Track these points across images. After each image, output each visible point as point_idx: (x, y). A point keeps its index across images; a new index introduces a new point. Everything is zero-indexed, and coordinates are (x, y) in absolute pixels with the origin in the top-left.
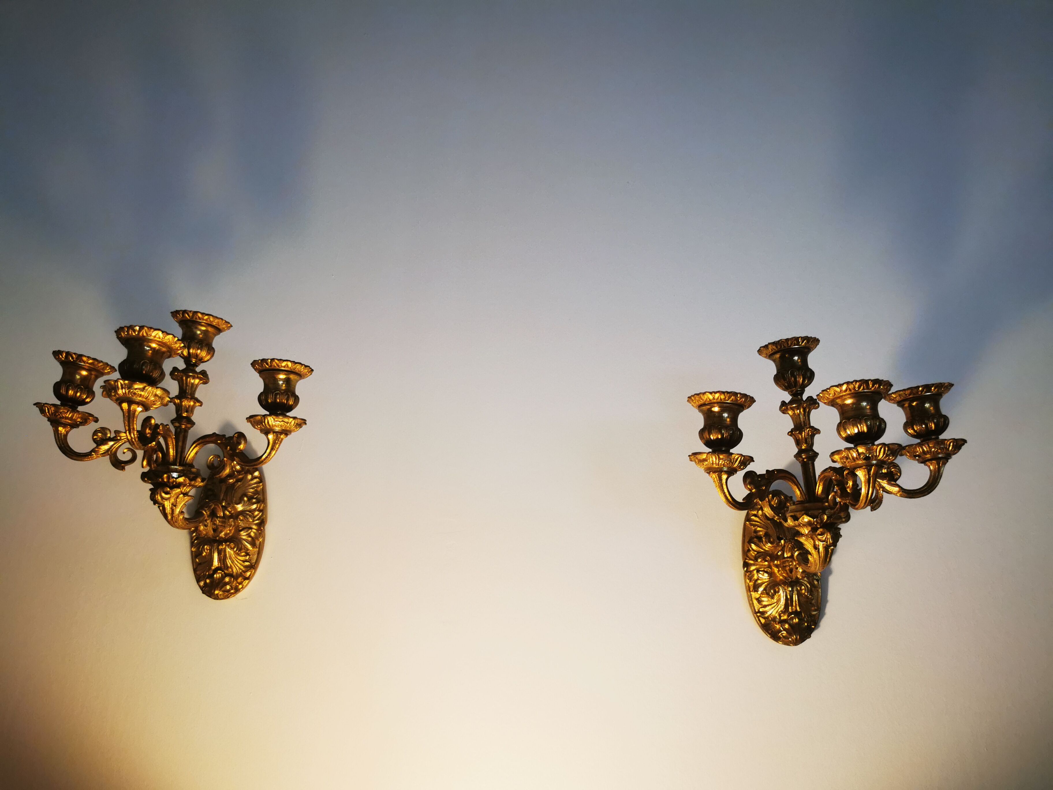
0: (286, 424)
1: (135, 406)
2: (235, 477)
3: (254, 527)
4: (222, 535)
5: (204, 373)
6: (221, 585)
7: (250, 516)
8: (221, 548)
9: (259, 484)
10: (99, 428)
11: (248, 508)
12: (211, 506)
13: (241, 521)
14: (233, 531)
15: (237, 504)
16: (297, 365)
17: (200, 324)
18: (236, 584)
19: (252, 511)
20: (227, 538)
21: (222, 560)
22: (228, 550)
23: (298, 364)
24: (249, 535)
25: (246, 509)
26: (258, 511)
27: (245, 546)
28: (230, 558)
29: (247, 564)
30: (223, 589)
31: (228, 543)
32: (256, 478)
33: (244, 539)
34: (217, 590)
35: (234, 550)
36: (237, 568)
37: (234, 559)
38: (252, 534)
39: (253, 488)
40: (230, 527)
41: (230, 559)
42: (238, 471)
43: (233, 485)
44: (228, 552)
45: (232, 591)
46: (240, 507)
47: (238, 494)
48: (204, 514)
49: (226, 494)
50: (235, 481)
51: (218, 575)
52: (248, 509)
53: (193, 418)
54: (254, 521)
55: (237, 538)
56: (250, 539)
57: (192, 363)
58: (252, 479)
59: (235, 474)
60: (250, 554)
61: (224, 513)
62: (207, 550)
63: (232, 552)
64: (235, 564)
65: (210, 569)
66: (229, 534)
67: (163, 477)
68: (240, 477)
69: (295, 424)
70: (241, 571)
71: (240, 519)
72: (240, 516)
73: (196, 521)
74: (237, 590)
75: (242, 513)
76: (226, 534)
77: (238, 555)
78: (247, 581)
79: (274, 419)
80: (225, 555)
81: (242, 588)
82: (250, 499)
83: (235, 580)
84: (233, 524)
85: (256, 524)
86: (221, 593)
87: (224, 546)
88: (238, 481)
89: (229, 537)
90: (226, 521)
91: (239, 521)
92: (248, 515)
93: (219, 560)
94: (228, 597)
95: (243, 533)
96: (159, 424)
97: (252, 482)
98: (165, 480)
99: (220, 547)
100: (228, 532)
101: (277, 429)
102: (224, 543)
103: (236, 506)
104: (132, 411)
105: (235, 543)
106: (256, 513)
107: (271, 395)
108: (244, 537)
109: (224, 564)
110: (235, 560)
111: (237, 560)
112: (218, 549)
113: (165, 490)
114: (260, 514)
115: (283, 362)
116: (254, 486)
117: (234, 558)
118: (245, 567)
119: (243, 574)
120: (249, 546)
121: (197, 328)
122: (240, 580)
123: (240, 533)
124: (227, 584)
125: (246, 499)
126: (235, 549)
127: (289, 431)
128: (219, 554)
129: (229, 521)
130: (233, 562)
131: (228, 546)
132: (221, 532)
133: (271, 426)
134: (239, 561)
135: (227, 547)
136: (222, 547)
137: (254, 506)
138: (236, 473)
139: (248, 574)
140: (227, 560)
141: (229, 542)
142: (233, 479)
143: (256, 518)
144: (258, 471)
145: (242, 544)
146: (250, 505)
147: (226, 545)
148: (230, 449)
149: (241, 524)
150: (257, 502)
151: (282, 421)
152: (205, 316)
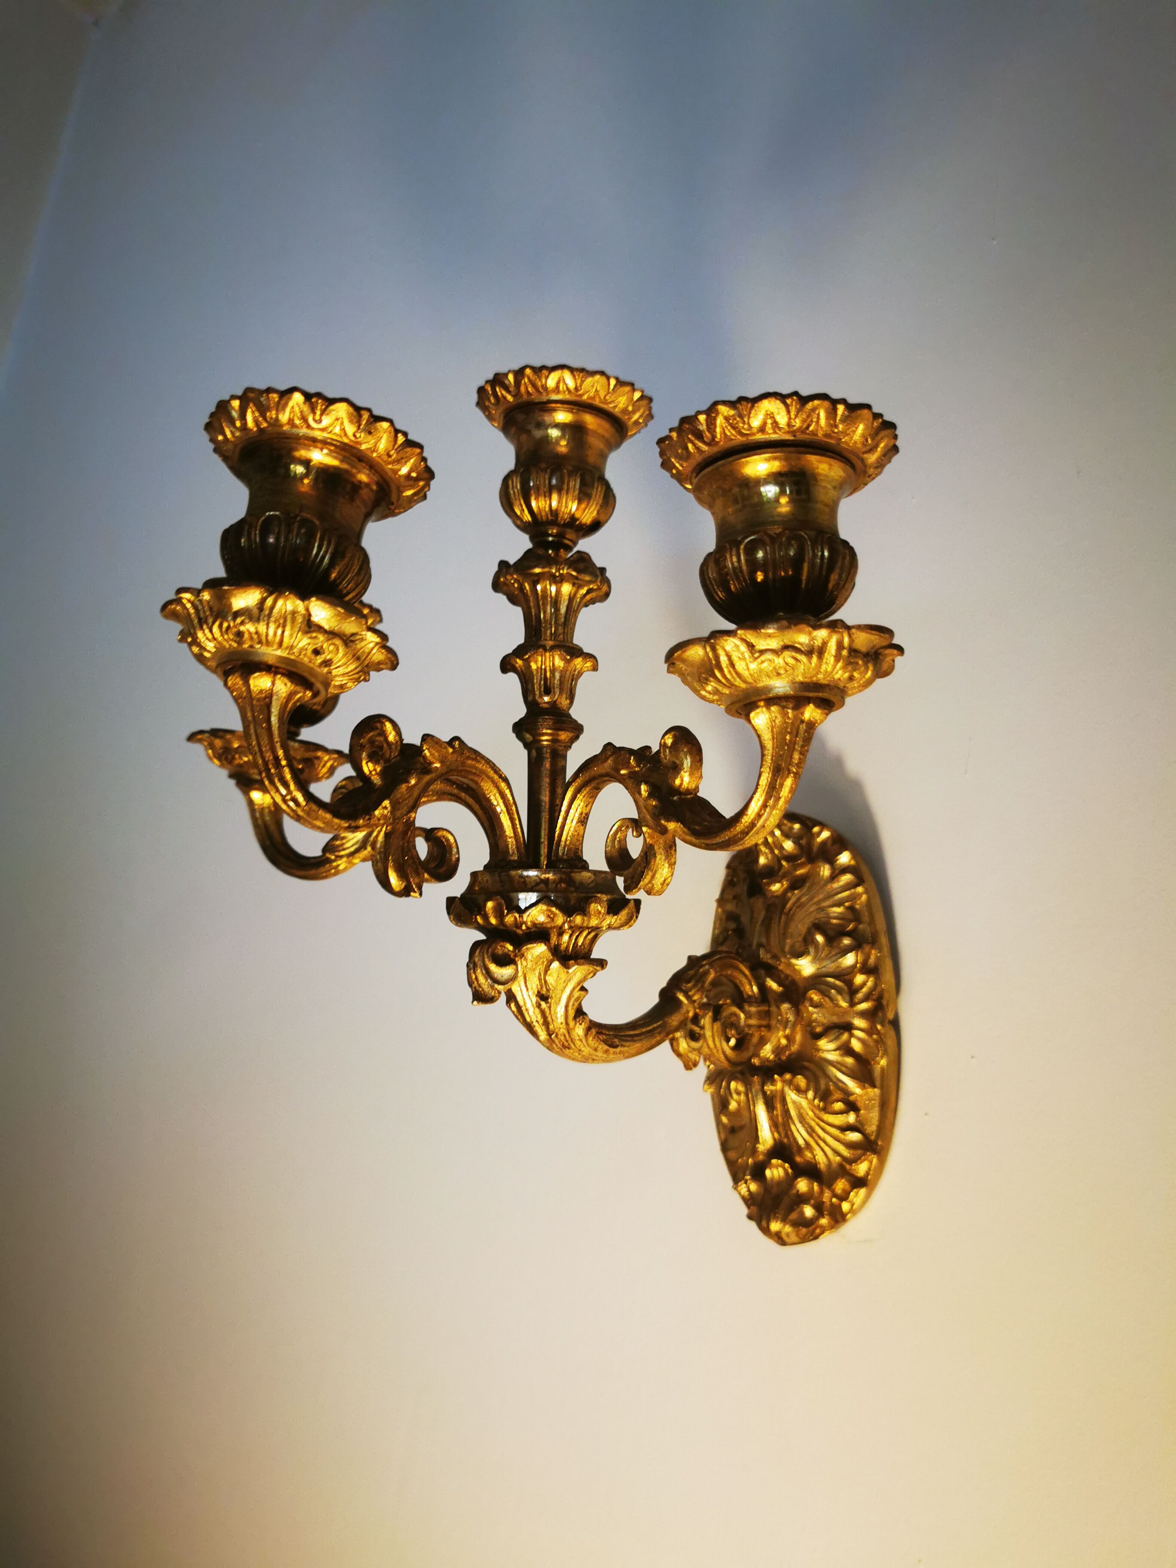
0: (803, 658)
1: (262, 680)
2: (784, 876)
3: (859, 1022)
4: (767, 1051)
5: (583, 563)
6: (786, 1201)
7: (839, 991)
8: (772, 1091)
9: (853, 890)
10: (341, 782)
11: (830, 966)
12: (707, 973)
13: (815, 1007)
14: (798, 1037)
15: (799, 955)
16: (810, 405)
17: (546, 407)
18: (831, 1199)
19: (845, 976)
20: (784, 1058)
21: (781, 1123)
22: (792, 1096)
23: (816, 402)
24: (847, 1050)
25: (824, 969)
26: (862, 973)
27: (838, 1083)
28: (802, 1119)
29: (855, 1136)
30: (794, 1216)
31: (788, 1076)
32: (845, 870)
33: (831, 1063)
34: (776, 1219)
35: (806, 1094)
36: (827, 1149)
37: (813, 1124)
38: (856, 1045)
39: (839, 904)
40: (785, 1028)
41: (801, 1122)
42: (790, 858)
43: (783, 898)
44: (794, 1102)
45: (824, 1221)
46: (806, 967)
47: (800, 926)
48: (680, 1002)
49: (767, 924)
50: (785, 886)
51: (775, 1172)
52: (831, 970)
53: (576, 713)
54: (852, 1004)
55: (811, 1060)
56: (849, 1060)
57: (550, 539)
58: (834, 877)
59: (781, 866)
60: (859, 1104)
61: (762, 987)
62: (738, 1093)
63: (804, 1103)
64: (817, 1139)
65: (754, 1151)
66: (787, 1047)
67: (485, 911)
68: (798, 872)
69: (845, 653)
70: (838, 1159)
71: (811, 1000)
72: (810, 992)
73: (650, 1031)
74: (838, 1218)
75: (816, 981)
76: (778, 1050)
77: (825, 1110)
78: (863, 1191)
79: (751, 646)
80: (786, 1112)
81: (851, 1210)
82: (832, 938)
83: (824, 1188)
84: (791, 1017)
85: (863, 1014)
86: (788, 1229)
87: (779, 1085)
88: (794, 885)
89: (790, 1055)
90: (773, 1009)
91: (811, 1009)
92: (833, 988)
93: (774, 1125)
94: (816, 1238)
95: (823, 1043)
96: (417, 742)
97: (836, 885)
98: (493, 921)
99: (769, 1088)
100: (784, 1042)
101: (781, 686)
102: (776, 1076)
103: (794, 961)
104: (258, 700)
105: (808, 1073)
106: (859, 979)
107: (734, 553)
108: (833, 1056)
109: (787, 1136)
110: (819, 1125)
111: (822, 1124)
112: (764, 1093)
113: (499, 951)
114: (870, 983)
115: (752, 407)
116: (840, 896)
117: (813, 1120)
118: (850, 1145)
119: (848, 1167)
120: (851, 1084)
121: (546, 426)
122: (841, 1185)
123: (816, 1045)
124: (802, 1199)
125: (820, 938)
126: (810, 1094)
127: (828, 685)
128: (770, 1105)
129: (778, 1008)
130: (811, 1131)
131: (790, 1083)
132: (763, 1042)
133: (750, 680)
134: (828, 1128)
135: (786, 1089)
136: (772, 1088)
137: (849, 960)
138: (784, 863)
139: (861, 1169)
140: (793, 1127)
141: (789, 1072)
142: (779, 882)
143: (860, 995)
144: (846, 849)
145: (827, 1076)
146: (835, 955)
147: (784, 1081)
148: (651, 795)
149: (815, 1014)
150: (856, 947)
151: (786, 647)
152: (547, 377)
